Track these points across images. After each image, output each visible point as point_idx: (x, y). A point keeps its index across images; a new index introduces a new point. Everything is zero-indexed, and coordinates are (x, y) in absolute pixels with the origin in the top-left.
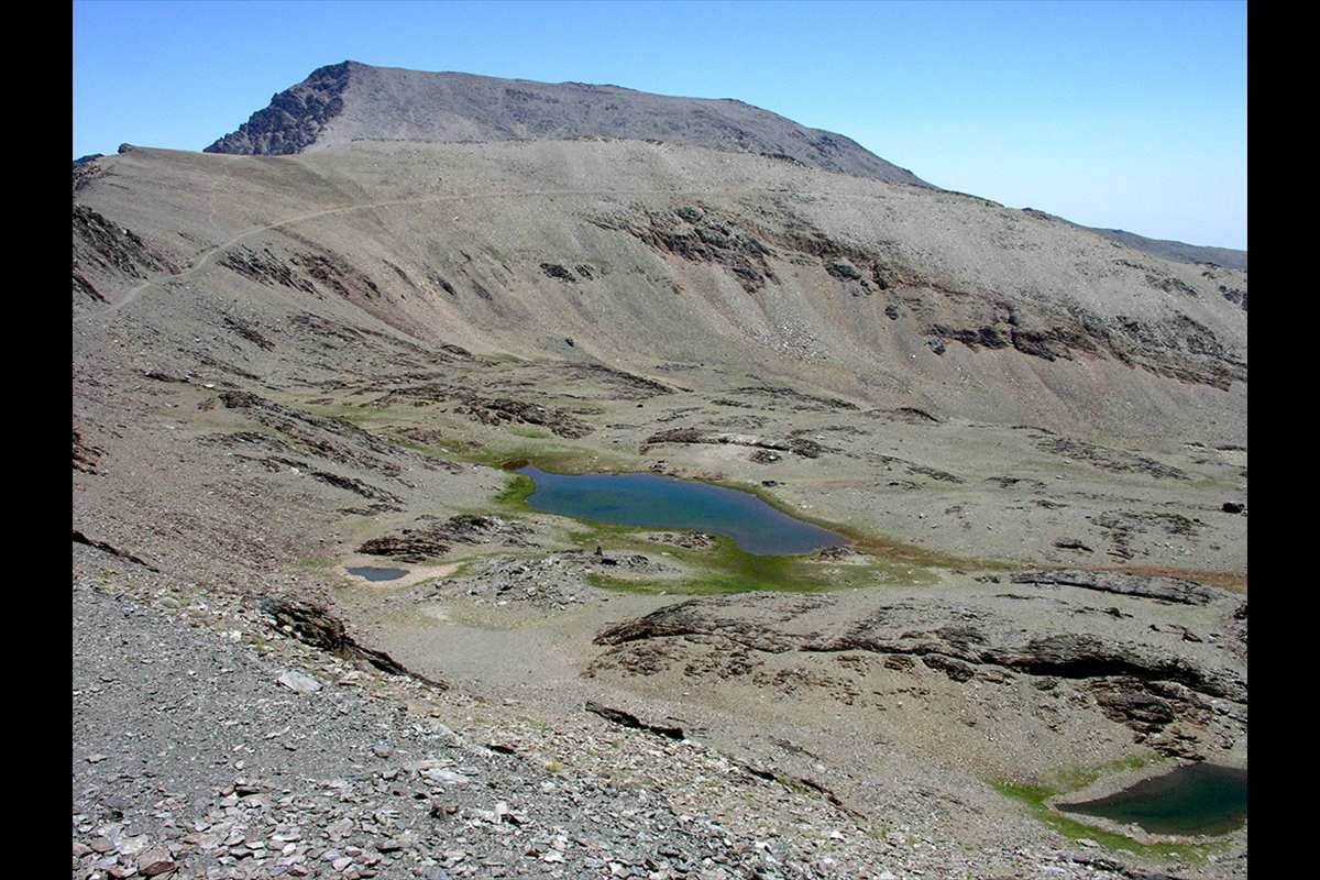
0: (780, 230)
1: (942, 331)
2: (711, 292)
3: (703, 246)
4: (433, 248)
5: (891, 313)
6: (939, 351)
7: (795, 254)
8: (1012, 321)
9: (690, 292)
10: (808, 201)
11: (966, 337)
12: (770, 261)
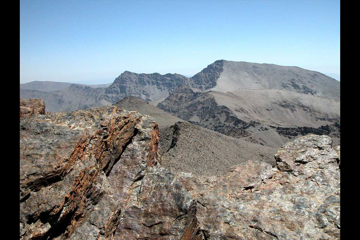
0: (297, 104)
1: (317, 118)
2: (287, 112)
3: (286, 106)
4: (253, 107)
5: (311, 116)
6: (317, 121)
7: (299, 107)
8: (328, 117)
9: (285, 112)
10: (301, 99)
11: (321, 119)
12: (295, 108)
